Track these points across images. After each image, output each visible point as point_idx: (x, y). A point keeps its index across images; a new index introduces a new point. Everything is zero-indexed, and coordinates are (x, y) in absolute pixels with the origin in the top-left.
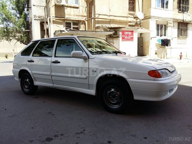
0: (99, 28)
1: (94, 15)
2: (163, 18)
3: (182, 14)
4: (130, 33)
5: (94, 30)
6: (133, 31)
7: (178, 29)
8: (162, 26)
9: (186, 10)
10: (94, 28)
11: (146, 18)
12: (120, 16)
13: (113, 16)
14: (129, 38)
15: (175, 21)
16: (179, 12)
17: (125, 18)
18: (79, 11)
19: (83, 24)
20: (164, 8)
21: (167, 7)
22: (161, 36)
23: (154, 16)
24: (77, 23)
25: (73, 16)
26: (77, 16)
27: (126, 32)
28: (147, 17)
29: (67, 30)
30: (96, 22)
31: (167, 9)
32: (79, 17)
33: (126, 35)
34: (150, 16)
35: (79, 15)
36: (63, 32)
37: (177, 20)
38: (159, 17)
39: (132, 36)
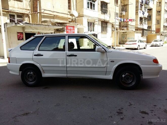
0: (46, 22)
1: (40, 9)
2: (92, 17)
3: (103, 15)
4: (72, 28)
5: (39, 23)
6: (74, 27)
7: (102, 26)
8: (91, 23)
9: (106, 12)
10: (39, 21)
11: (79, 16)
12: (62, 13)
13: (56, 12)
14: (72, 32)
15: (99, 20)
16: (102, 14)
17: (66, 15)
18: (22, 4)
19: (27, 17)
20: (92, 9)
21: (94, 9)
22: (91, 31)
23: (86, 15)
24: (21, 16)
25: (17, 8)
26: (21, 9)
27: (69, 27)
28: (81, 16)
29: (22, 23)
30: (41, 17)
31: (94, 10)
32: (23, 10)
33: (69, 30)
34: (83, 15)
35: (23, 8)
36: (18, 25)
37: (101, 19)
38: (89, 16)
39: (73, 31)
